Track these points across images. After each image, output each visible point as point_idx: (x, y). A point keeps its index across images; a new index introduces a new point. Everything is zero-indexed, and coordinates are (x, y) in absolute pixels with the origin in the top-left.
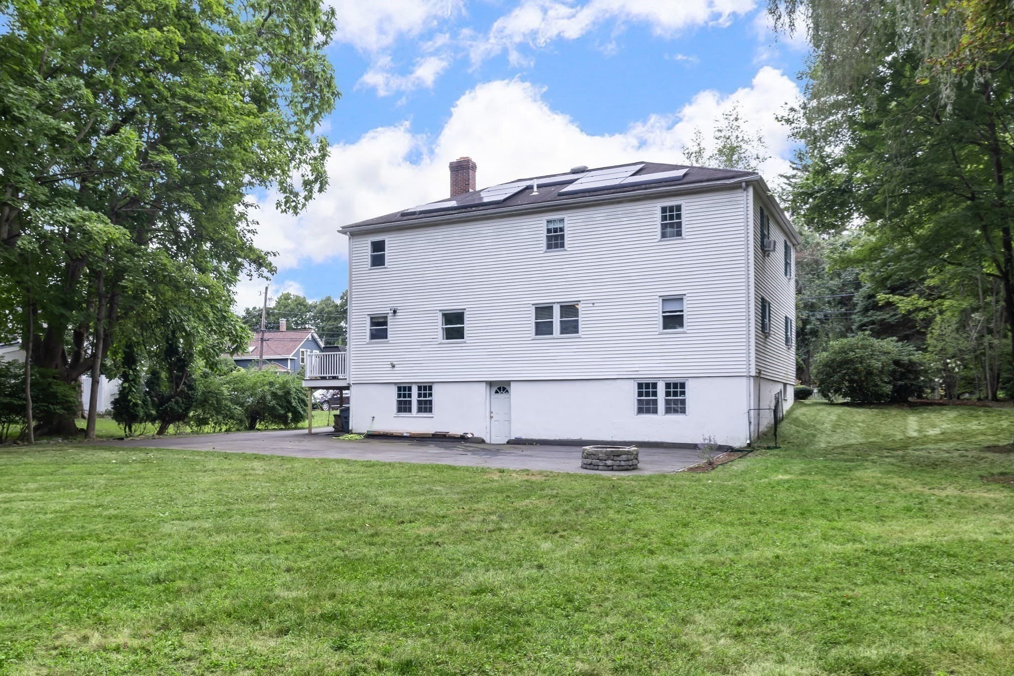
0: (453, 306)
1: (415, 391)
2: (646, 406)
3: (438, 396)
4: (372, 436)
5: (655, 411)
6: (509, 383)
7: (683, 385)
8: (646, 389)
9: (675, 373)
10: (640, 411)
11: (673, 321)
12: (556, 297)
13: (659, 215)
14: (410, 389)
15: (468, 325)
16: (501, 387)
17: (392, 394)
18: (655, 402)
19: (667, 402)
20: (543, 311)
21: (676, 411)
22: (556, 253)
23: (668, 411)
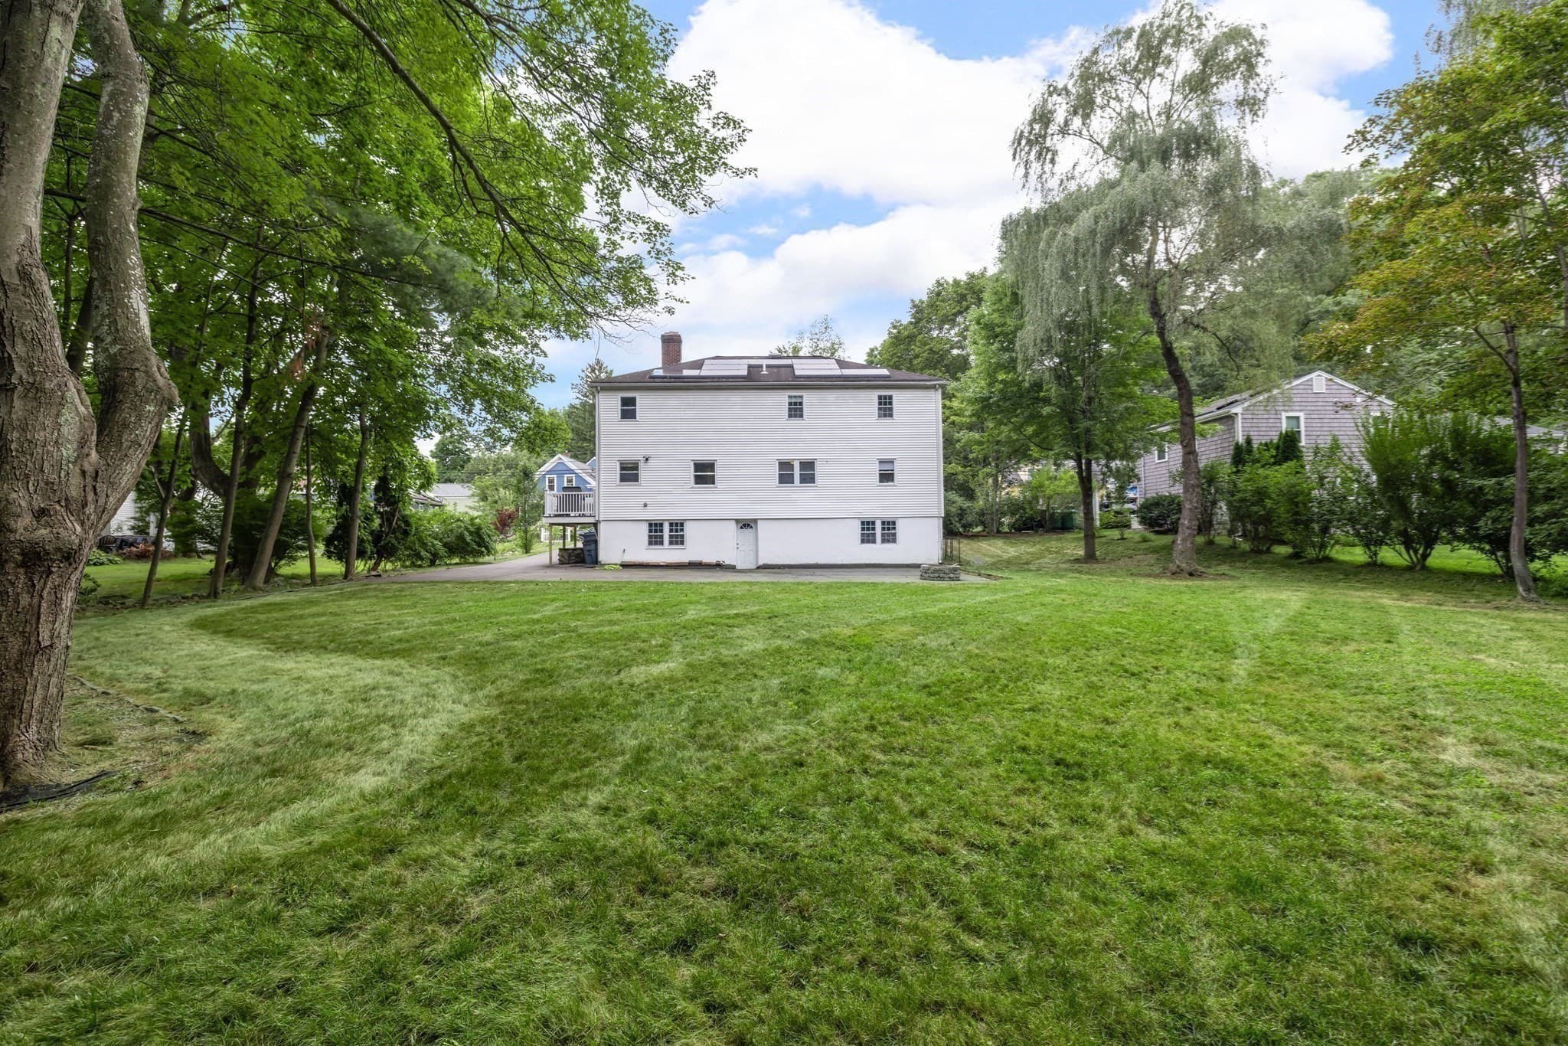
0: (704, 457)
1: (666, 527)
2: (867, 538)
3: (689, 530)
4: (626, 566)
5: (874, 542)
6: (755, 521)
7: (894, 523)
8: (867, 526)
9: (889, 514)
10: (863, 541)
11: (887, 477)
12: (796, 454)
13: (876, 401)
14: (661, 525)
15: (719, 473)
16: (746, 524)
17: (644, 530)
18: (874, 535)
19: (883, 535)
20: (785, 465)
21: (888, 541)
22: (796, 422)
23: (883, 541)
